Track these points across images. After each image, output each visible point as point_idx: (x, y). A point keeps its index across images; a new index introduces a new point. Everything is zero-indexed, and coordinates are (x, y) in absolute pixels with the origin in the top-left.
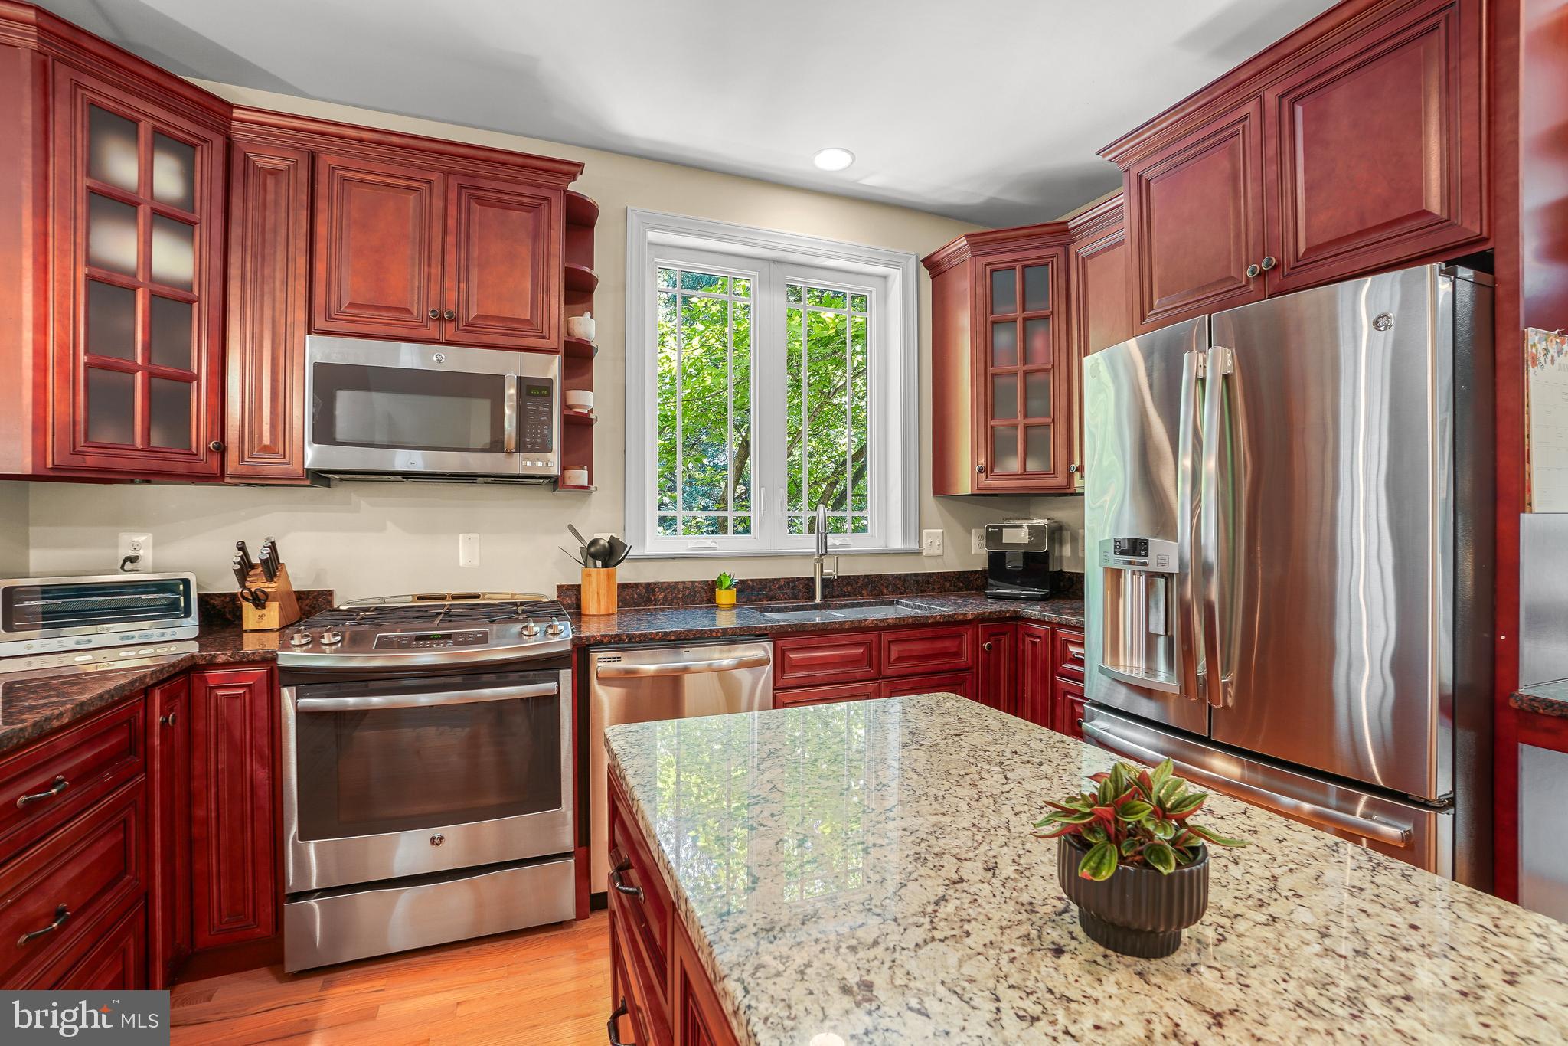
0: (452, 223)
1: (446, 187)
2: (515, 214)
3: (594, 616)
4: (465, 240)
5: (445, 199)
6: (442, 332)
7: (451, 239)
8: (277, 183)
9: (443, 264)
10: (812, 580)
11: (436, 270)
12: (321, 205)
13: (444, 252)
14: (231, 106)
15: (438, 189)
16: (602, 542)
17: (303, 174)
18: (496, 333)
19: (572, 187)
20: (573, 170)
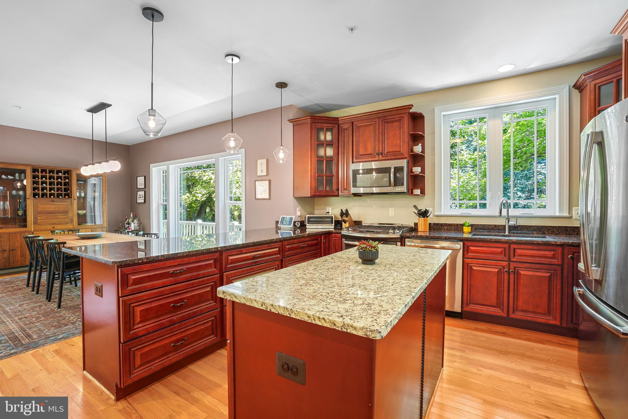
0: (380, 130)
1: (379, 122)
2: (395, 123)
3: (420, 231)
4: (383, 134)
5: (379, 125)
6: (379, 158)
7: (380, 134)
8: (347, 131)
9: (379, 141)
10: (505, 226)
11: (377, 143)
12: (354, 134)
13: (379, 138)
14: (338, 118)
15: (377, 123)
16: (422, 210)
17: (351, 128)
18: (391, 156)
19: (411, 111)
20: (410, 106)
